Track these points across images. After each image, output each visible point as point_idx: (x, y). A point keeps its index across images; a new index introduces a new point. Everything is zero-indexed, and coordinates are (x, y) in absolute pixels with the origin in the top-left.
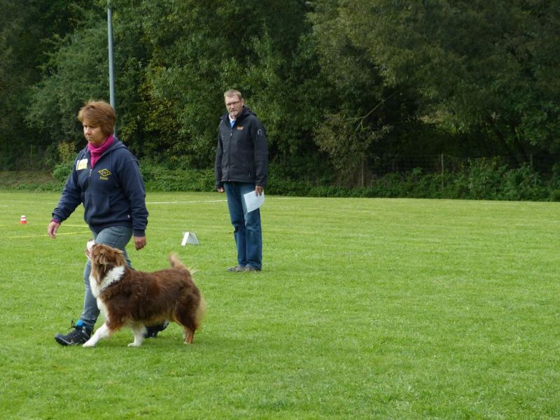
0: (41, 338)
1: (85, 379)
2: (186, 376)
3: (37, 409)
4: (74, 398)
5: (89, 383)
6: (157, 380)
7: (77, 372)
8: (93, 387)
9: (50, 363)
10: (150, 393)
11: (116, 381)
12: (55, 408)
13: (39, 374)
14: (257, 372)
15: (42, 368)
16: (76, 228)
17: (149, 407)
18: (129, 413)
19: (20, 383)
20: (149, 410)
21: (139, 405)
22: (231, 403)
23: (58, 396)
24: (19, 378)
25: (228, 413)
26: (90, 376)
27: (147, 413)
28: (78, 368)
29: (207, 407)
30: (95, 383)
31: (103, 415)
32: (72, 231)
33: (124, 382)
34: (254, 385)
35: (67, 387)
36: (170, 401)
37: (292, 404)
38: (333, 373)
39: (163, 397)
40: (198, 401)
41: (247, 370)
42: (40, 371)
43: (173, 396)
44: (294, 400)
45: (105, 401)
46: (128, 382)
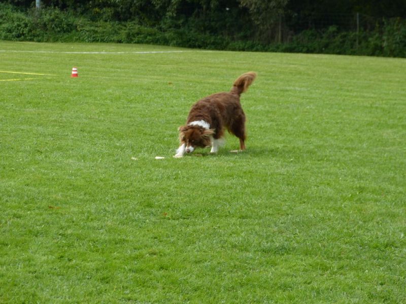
0: (28, 179)
1: (84, 219)
2: (182, 220)
3: (47, 248)
4: (79, 238)
5: (90, 224)
6: (155, 223)
7: (74, 213)
8: (94, 228)
9: (44, 204)
10: (151, 235)
11: (114, 223)
12: (63, 247)
13: (37, 214)
14: (250, 217)
15: (39, 208)
16: (18, 75)
17: (155, 249)
18: (138, 254)
19: (21, 221)
20: (157, 251)
21: (146, 246)
22: (234, 246)
23: (63, 235)
24: (19, 217)
25: (235, 256)
26: (88, 217)
27: (155, 254)
28: (72, 209)
29: (211, 249)
30: (95, 224)
31: (113, 254)
32: (15, 77)
33: (123, 223)
34: (251, 229)
35: (69, 227)
36: (173, 243)
37: (294, 248)
38: (323, 220)
39: (165, 239)
40: (200, 243)
41: (239, 215)
42: (37, 211)
43: (175, 239)
44: (296, 245)
45: (110, 242)
46: (127, 224)
